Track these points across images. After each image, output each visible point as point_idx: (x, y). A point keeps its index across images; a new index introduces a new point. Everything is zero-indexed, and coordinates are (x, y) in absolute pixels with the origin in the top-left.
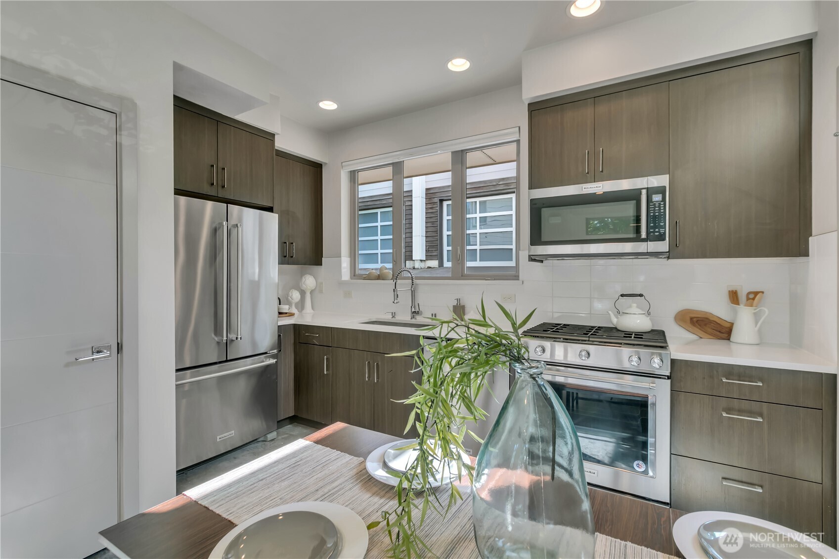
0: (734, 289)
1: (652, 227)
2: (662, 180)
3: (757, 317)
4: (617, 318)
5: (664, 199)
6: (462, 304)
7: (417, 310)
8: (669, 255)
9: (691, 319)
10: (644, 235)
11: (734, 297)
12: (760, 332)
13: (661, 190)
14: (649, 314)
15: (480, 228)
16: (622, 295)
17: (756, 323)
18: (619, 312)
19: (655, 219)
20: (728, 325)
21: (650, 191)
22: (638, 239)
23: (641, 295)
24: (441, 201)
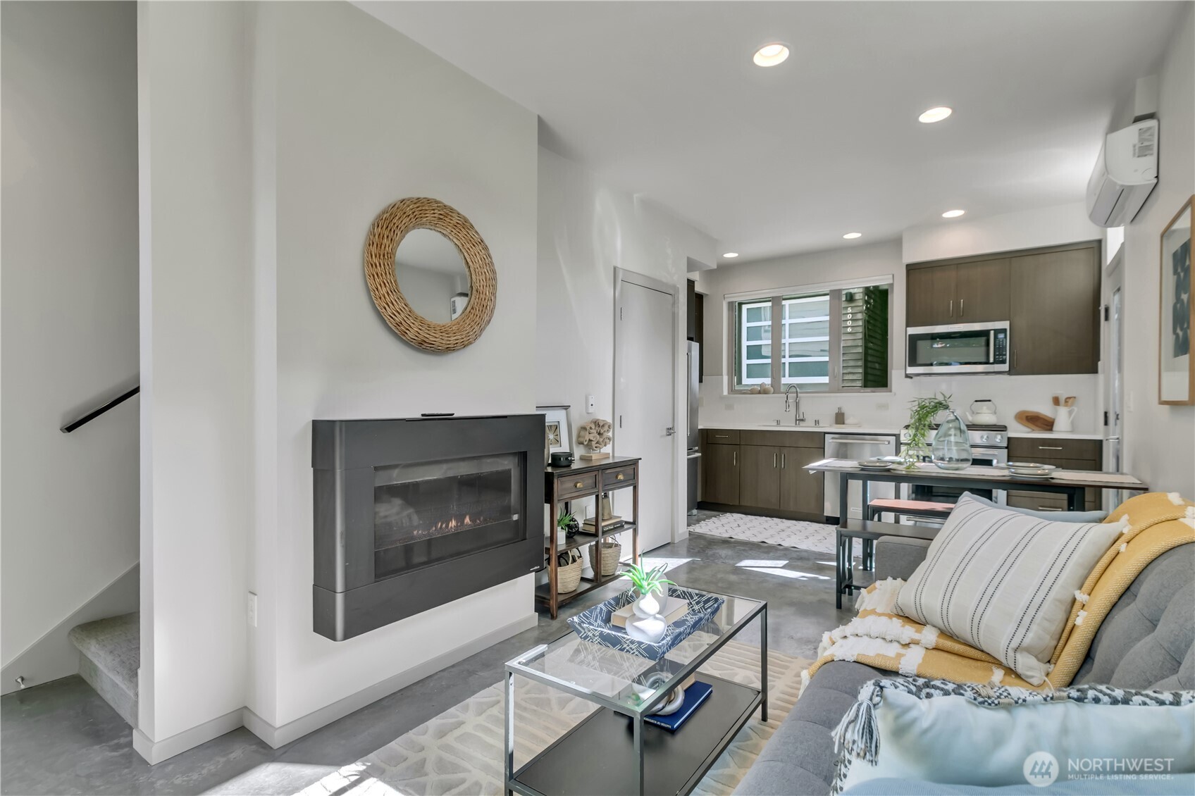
0: (1057, 396)
1: (997, 355)
2: (1005, 325)
3: (1070, 413)
4: (972, 416)
5: (1006, 337)
6: (842, 412)
7: (801, 417)
8: (1010, 373)
9: (1027, 417)
10: (992, 360)
11: (1056, 401)
12: (1072, 423)
13: (1004, 331)
14: (995, 413)
15: (790, 337)
16: (976, 401)
17: (1070, 418)
18: (973, 413)
19: (1000, 350)
20: (1051, 420)
21: (997, 332)
22: (987, 363)
23: (990, 401)
24: (740, 304)
